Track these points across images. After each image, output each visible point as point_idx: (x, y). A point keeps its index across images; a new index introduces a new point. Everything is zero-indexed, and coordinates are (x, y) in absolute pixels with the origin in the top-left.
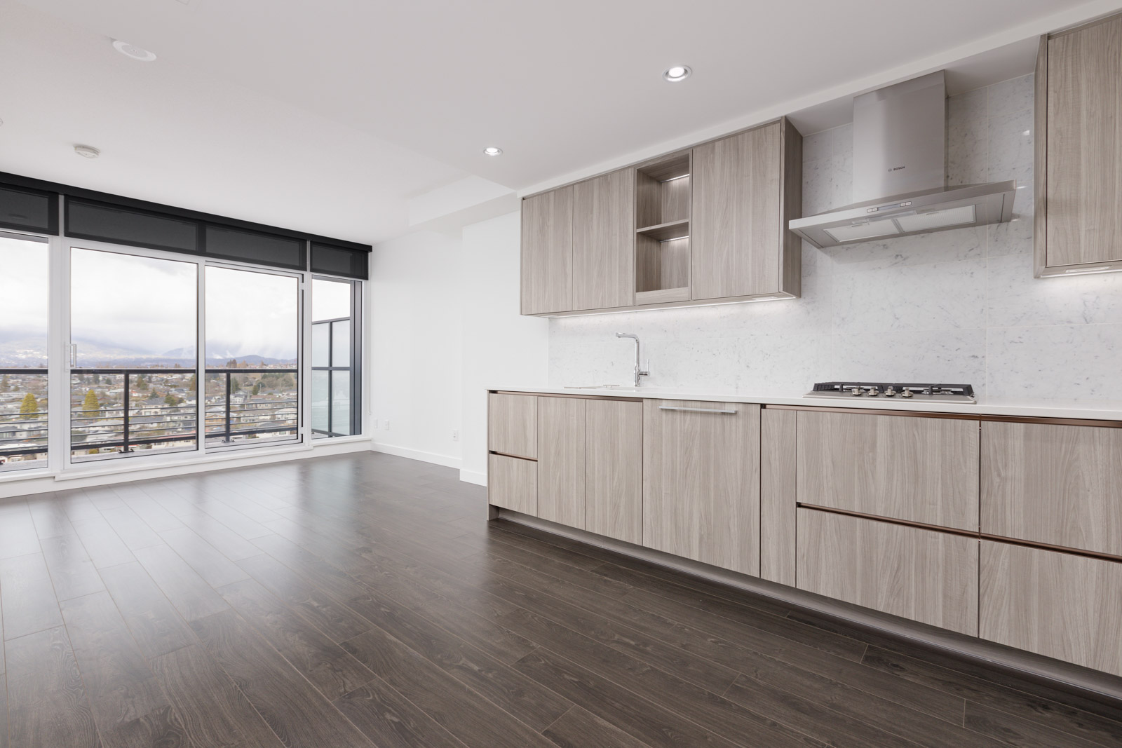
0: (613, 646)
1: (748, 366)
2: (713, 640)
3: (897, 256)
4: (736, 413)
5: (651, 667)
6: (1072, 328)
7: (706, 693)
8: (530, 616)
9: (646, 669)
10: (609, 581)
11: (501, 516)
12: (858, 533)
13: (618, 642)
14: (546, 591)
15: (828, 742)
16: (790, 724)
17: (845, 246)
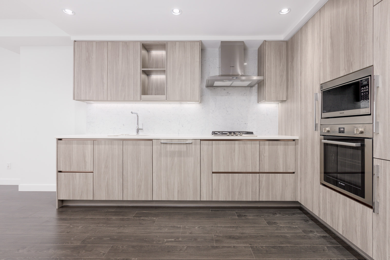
0: (167, 244)
1: (182, 126)
2: (197, 227)
3: (227, 93)
4: (192, 143)
5: (186, 246)
6: (265, 116)
7: (210, 246)
8: (121, 247)
9: (185, 248)
10: (144, 219)
11: (65, 204)
12: (230, 178)
13: (167, 242)
14: (119, 233)
15: (249, 245)
16: (237, 244)
17: (214, 88)
